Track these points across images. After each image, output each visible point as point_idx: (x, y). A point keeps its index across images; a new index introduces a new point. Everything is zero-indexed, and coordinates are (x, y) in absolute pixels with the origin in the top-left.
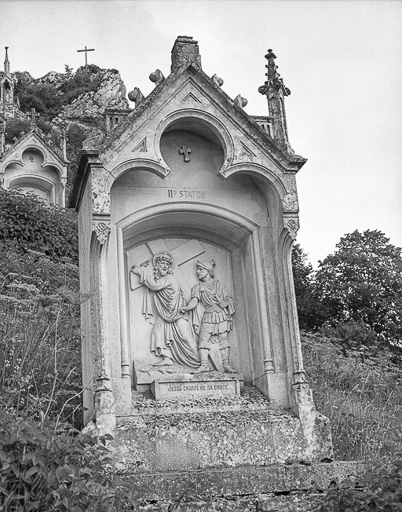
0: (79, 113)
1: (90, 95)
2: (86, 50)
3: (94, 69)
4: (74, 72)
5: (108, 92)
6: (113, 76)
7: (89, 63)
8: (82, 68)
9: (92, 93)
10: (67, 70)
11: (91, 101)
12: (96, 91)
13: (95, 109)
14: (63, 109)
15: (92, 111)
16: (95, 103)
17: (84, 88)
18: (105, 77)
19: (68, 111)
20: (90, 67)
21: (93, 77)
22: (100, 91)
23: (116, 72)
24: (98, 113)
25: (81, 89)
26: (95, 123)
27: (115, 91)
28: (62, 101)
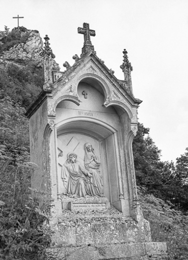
0: (14, 56)
1: (21, 45)
2: (18, 18)
3: (23, 29)
4: (10, 30)
5: (32, 44)
6: (36, 34)
7: (20, 26)
8: (16, 28)
9: (22, 44)
10: (6, 29)
11: (22, 49)
12: (25, 43)
13: (24, 54)
14: (3, 54)
15: (23, 55)
16: (25, 50)
17: (18, 41)
18: (31, 34)
19: (7, 55)
20: (20, 28)
21: (23, 34)
22: (28, 43)
23: (37, 32)
24: (27, 57)
25: (15, 41)
26: (24, 63)
27: (37, 44)
28: (3, 48)
